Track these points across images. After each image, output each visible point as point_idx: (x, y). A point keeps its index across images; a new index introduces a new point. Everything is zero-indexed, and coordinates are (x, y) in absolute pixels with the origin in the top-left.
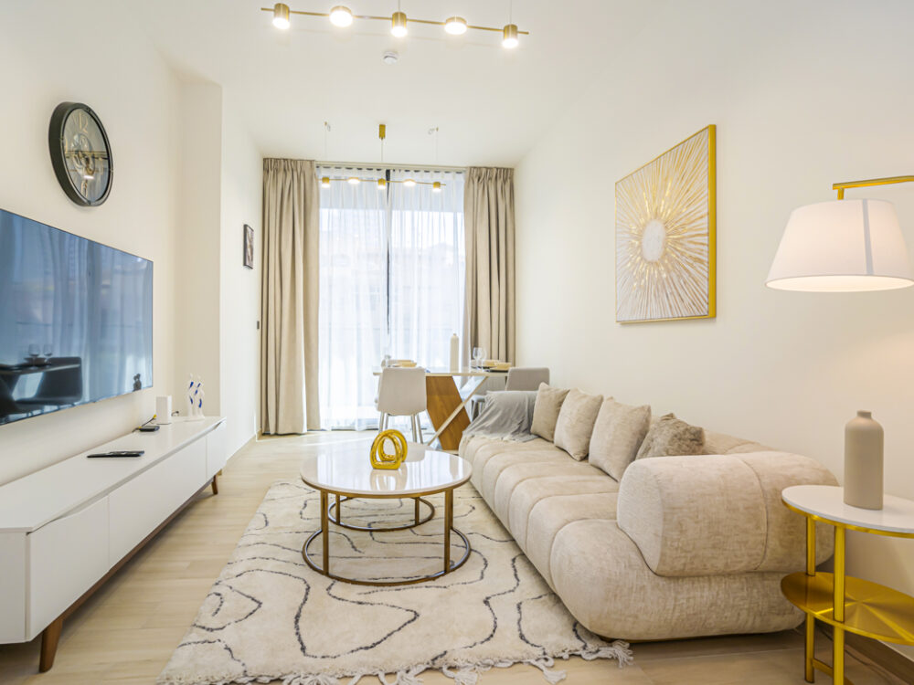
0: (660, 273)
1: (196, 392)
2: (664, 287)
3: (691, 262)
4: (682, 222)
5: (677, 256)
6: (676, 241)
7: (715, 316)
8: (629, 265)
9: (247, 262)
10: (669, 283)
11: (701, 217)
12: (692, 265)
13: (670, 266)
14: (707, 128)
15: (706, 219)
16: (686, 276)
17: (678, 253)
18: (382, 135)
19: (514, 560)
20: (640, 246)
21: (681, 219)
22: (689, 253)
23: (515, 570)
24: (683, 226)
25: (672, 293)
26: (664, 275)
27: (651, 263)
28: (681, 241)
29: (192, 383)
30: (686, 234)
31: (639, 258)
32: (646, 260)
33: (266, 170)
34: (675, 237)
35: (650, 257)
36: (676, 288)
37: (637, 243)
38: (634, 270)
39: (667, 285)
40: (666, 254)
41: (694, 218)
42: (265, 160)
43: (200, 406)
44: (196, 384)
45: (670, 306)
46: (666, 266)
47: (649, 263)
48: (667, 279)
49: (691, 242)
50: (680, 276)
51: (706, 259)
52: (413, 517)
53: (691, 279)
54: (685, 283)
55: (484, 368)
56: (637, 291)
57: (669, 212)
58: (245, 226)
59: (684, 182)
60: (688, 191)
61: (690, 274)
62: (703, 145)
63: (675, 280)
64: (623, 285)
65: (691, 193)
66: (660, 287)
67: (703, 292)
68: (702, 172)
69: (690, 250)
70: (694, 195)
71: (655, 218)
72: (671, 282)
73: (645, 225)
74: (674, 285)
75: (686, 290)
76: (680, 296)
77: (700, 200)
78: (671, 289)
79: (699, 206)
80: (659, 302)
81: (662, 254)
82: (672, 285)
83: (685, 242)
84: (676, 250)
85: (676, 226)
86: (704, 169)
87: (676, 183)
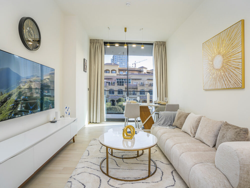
0: (220, 73)
1: (68, 110)
2: (223, 78)
3: (234, 69)
4: (230, 54)
5: (228, 67)
6: (228, 62)
7: (244, 88)
8: (208, 70)
9: (85, 70)
10: (224, 76)
11: (238, 53)
12: (234, 70)
13: (225, 70)
14: (241, 20)
15: (240, 53)
16: (232, 74)
17: (228, 66)
18: (125, 31)
19: (172, 172)
20: (213, 64)
21: (229, 54)
22: (233, 66)
23: (173, 177)
24: (230, 56)
25: (226, 80)
26: (223, 74)
27: (217, 70)
28: (230, 62)
29: (66, 107)
30: (232, 59)
31: (212, 68)
32: (215, 69)
33: (91, 43)
34: (227, 60)
35: (216, 67)
36: (228, 78)
37: (211, 63)
38: (210, 72)
40: (223, 66)
41: (235, 54)
42: (90, 40)
43: (69, 115)
44: (68, 108)
45: (225, 84)
46: (223, 70)
47: (216, 69)
48: (224, 75)
49: (234, 62)
50: (229, 74)
51: (241, 68)
52: (137, 153)
53: (234, 74)
54: (231, 76)
55: (158, 104)
56: (212, 79)
57: (224, 52)
58: (84, 59)
59: (231, 41)
60: (232, 44)
61: (234, 73)
62: (239, 27)
63: (227, 75)
64: (206, 77)
65: (234, 45)
66: (221, 77)
67: (240, 79)
68: (238, 37)
69: (234, 64)
70: (235, 45)
71: (219, 54)
72: (225, 76)
73: (214, 57)
74: (227, 77)
75: (232, 78)
76: (229, 80)
77: (238, 47)
78: (225, 78)
79: (238, 49)
80: (221, 83)
81: (221, 66)
82: (226, 77)
83: (231, 62)
84: (228, 65)
85: (227, 56)
86: (239, 36)
87: (227, 42)
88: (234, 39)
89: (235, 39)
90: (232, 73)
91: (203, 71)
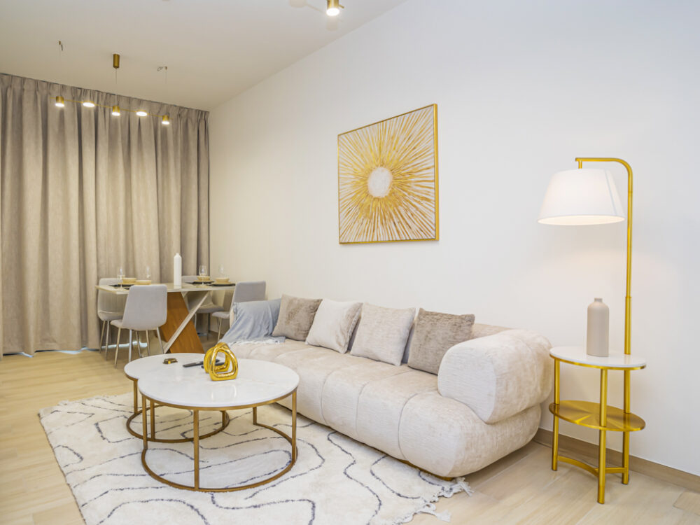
0: (385, 206)
2: (392, 217)
3: (418, 200)
4: (409, 170)
5: (405, 195)
6: (403, 184)
7: (438, 239)
10: (396, 214)
11: (428, 168)
12: (419, 202)
13: (397, 202)
14: (432, 105)
15: (432, 170)
16: (413, 210)
17: (404, 193)
20: (366, 185)
21: (408, 168)
22: (416, 193)
24: (410, 173)
25: (400, 222)
26: (391, 209)
27: (377, 199)
28: (408, 184)
30: (413, 180)
31: (365, 195)
32: (372, 196)
34: (403, 181)
35: (376, 195)
36: (403, 219)
37: (362, 183)
38: (359, 203)
39: (394, 216)
40: (392, 193)
41: (420, 169)
45: (398, 232)
46: (392, 201)
47: (375, 199)
48: (394, 210)
49: (417, 185)
50: (406, 210)
51: (433, 199)
53: (418, 212)
54: (412, 215)
60: (414, 148)
61: (417, 208)
62: (429, 117)
63: (403, 212)
64: (347, 215)
65: (417, 151)
66: (387, 217)
67: (431, 222)
68: (428, 136)
69: (418, 191)
70: (422, 151)
71: (382, 166)
72: (398, 213)
73: (371, 170)
74: (402, 216)
75: (414, 220)
76: (407, 224)
77: (426, 156)
78: (398, 218)
79: (426, 160)
80: (387, 228)
81: (389, 192)
82: (399, 216)
83: (412, 185)
84: (404, 190)
85: (403, 172)
86: (430, 135)
87: (402, 143)
88: (418, 139)
89: (419, 141)
90: (415, 209)
91: (339, 200)
